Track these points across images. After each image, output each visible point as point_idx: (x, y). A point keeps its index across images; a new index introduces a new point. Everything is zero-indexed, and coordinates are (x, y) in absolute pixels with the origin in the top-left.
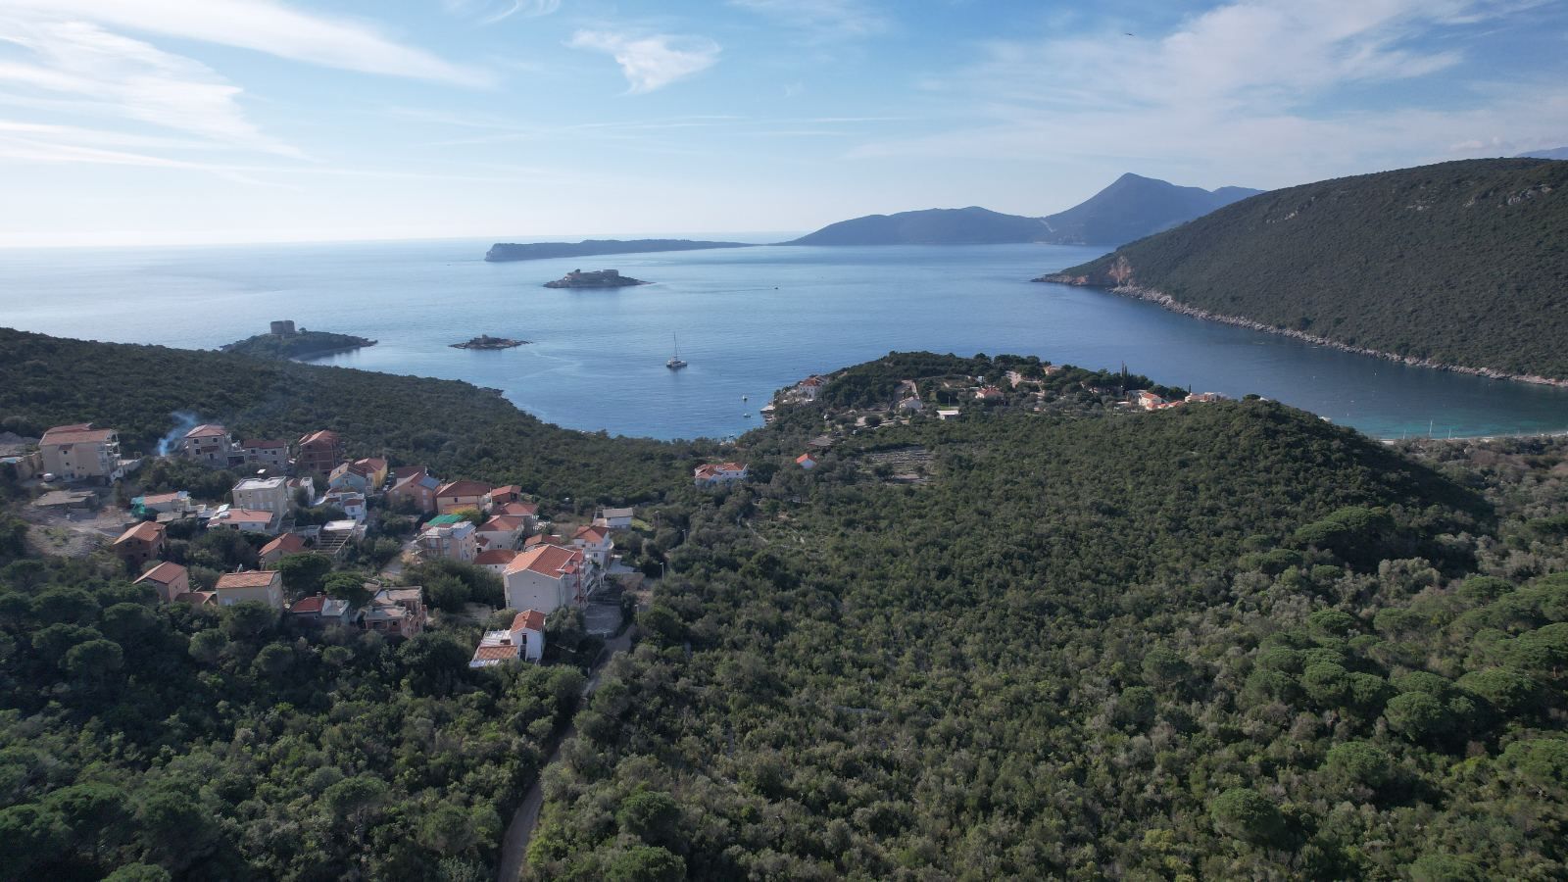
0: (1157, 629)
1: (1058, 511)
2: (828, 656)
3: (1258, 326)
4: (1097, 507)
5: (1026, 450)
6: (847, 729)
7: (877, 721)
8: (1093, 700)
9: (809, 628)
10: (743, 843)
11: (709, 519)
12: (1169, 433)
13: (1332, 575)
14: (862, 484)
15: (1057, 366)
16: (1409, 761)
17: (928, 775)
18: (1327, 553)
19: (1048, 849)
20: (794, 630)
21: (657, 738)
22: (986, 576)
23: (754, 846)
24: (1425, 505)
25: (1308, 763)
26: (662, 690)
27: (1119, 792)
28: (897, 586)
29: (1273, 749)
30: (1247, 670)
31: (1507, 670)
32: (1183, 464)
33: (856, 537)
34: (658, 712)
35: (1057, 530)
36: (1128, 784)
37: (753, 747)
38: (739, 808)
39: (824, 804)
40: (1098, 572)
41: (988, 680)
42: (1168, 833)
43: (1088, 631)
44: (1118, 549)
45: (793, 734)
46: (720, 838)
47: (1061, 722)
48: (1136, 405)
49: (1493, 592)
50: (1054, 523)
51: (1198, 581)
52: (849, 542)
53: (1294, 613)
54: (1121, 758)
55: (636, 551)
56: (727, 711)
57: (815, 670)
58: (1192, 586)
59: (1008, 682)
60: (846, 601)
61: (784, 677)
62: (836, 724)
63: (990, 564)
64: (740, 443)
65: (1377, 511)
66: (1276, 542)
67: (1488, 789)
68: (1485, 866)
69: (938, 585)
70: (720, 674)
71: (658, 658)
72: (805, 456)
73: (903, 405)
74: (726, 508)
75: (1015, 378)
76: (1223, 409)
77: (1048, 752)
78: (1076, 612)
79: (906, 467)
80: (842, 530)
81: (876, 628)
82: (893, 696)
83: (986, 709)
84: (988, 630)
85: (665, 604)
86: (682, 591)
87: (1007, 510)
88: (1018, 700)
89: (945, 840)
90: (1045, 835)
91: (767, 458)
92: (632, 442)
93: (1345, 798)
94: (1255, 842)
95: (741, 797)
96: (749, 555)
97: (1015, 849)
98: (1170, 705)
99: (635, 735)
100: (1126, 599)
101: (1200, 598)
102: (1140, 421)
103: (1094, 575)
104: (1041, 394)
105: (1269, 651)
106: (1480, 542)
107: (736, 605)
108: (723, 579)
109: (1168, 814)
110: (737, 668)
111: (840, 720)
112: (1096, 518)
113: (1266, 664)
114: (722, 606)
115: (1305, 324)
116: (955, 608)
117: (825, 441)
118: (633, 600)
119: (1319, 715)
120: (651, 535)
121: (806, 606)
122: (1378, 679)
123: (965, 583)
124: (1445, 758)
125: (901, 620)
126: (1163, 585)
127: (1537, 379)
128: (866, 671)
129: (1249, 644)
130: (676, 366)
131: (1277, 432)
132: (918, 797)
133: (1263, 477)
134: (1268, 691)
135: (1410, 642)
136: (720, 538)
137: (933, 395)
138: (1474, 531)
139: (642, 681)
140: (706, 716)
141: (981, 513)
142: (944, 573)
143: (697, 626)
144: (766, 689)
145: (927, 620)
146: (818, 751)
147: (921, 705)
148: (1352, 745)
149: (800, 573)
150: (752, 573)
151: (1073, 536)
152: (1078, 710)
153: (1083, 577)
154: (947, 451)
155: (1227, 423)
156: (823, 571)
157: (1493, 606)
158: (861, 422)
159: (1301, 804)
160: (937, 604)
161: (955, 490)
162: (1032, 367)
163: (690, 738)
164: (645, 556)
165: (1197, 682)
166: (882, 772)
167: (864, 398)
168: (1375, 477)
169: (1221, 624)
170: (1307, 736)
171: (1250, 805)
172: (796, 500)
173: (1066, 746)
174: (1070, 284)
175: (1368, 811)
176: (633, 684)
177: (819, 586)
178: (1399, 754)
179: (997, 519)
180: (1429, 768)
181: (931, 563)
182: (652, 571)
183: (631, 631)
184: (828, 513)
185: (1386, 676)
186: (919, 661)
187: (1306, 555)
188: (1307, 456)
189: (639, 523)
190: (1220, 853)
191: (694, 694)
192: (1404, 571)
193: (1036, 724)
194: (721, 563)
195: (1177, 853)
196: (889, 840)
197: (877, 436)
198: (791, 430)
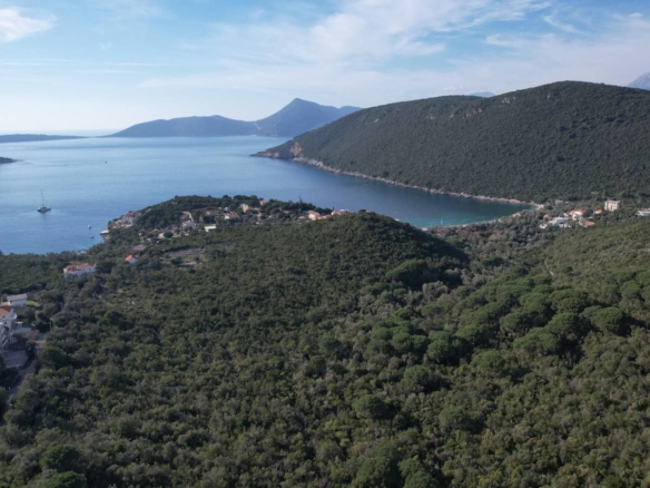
0: (324, 328)
1: (272, 274)
2: (155, 362)
3: (364, 176)
4: (291, 270)
5: (253, 244)
6: (169, 398)
7: (185, 391)
8: (296, 365)
9: (141, 348)
10: (118, 463)
11: (76, 296)
12: (325, 231)
13: (402, 293)
14: (165, 269)
15: (266, 200)
16: (437, 372)
17: (216, 414)
18: (400, 283)
19: (279, 438)
20: (133, 351)
21: (59, 419)
22: (237, 311)
23: (124, 463)
24: (440, 257)
25: (396, 379)
26: (58, 392)
27: (311, 407)
28: (189, 321)
29: (381, 376)
30: (367, 341)
31: (473, 325)
32: (332, 246)
33: (163, 298)
34: (58, 405)
35: (272, 284)
36: (315, 403)
37: (117, 414)
38: (113, 446)
39: (161, 437)
40: (294, 303)
41: (242, 363)
42: (336, 421)
43: (292, 333)
44: (303, 291)
45: (139, 405)
46: (104, 463)
47: (281, 378)
48: (307, 218)
49: (467, 293)
50: (270, 280)
51: (342, 302)
52: (160, 301)
53: (388, 312)
54: (312, 390)
55: (32, 318)
56: (99, 398)
57: (148, 370)
58: (339, 305)
59: (253, 363)
60: (162, 332)
61: (130, 376)
62: (163, 396)
63: (239, 304)
64: (90, 252)
65: (420, 261)
66: (377, 280)
67: (468, 378)
68: (467, 409)
69: (212, 318)
70: (92, 378)
71: (54, 375)
72: (130, 257)
73: (184, 225)
74: (86, 288)
75: (245, 208)
76: (349, 217)
77: (276, 393)
78: (285, 324)
79: (189, 259)
80: (155, 295)
81: (180, 345)
82: (193, 377)
83: (242, 377)
84: (240, 338)
85: (54, 345)
86: (64, 337)
87: (246, 276)
88: (259, 371)
89: (227, 443)
90: (277, 432)
91: (107, 259)
92: (20, 256)
93: (411, 392)
94: (375, 418)
95: (114, 441)
96: (102, 313)
97: (263, 441)
98: (333, 363)
99: (45, 417)
100: (308, 315)
101: (344, 310)
102: (310, 226)
103: (292, 305)
104: (259, 215)
105: (377, 331)
106: (463, 271)
107: (98, 341)
108: (88, 328)
109: (336, 413)
110: (102, 374)
111: (164, 394)
112: (291, 276)
113: (375, 337)
114: (89, 343)
115: (386, 175)
116: (222, 329)
117: (141, 247)
118: (34, 345)
119: (400, 357)
120: (40, 308)
121: (139, 338)
122: (423, 337)
123: (226, 315)
124: (451, 368)
125: (193, 338)
126: (326, 305)
127: (482, 197)
128: (177, 367)
129: (367, 329)
130: (43, 211)
131: (374, 227)
132: (211, 426)
133: (369, 249)
134: (377, 349)
135: (436, 320)
136: (84, 306)
137: (201, 219)
138: (460, 267)
139: (46, 389)
140: (87, 402)
141: (232, 279)
142: (214, 311)
143: (76, 355)
144: (121, 384)
145: (208, 336)
146: (154, 411)
147: (208, 380)
148: (413, 368)
149: (134, 320)
150: (105, 323)
151: (281, 286)
152: (289, 372)
153: (287, 306)
154: (211, 248)
155: (351, 224)
156: (148, 317)
157: (468, 299)
158: (161, 236)
159: (395, 397)
160: (212, 328)
161: (218, 269)
162: (254, 201)
163: (79, 415)
164: (38, 320)
165: (345, 350)
166: (191, 416)
167: (162, 222)
168: (419, 245)
169: (355, 322)
170: (395, 367)
171: (371, 401)
172: (127, 281)
173: (284, 389)
174: (271, 157)
175: (421, 396)
176: (40, 392)
177: (146, 326)
178: (433, 369)
179: (241, 280)
180: (446, 373)
181: (207, 307)
182: (43, 328)
183: (34, 362)
184: (146, 286)
185: (427, 335)
186: (205, 359)
187: (391, 285)
188: (388, 238)
189: (31, 303)
190: (360, 426)
191: (78, 392)
192: (433, 288)
193: (268, 381)
194: (85, 319)
195: (340, 430)
196: (198, 449)
197: (171, 243)
198: (120, 243)
